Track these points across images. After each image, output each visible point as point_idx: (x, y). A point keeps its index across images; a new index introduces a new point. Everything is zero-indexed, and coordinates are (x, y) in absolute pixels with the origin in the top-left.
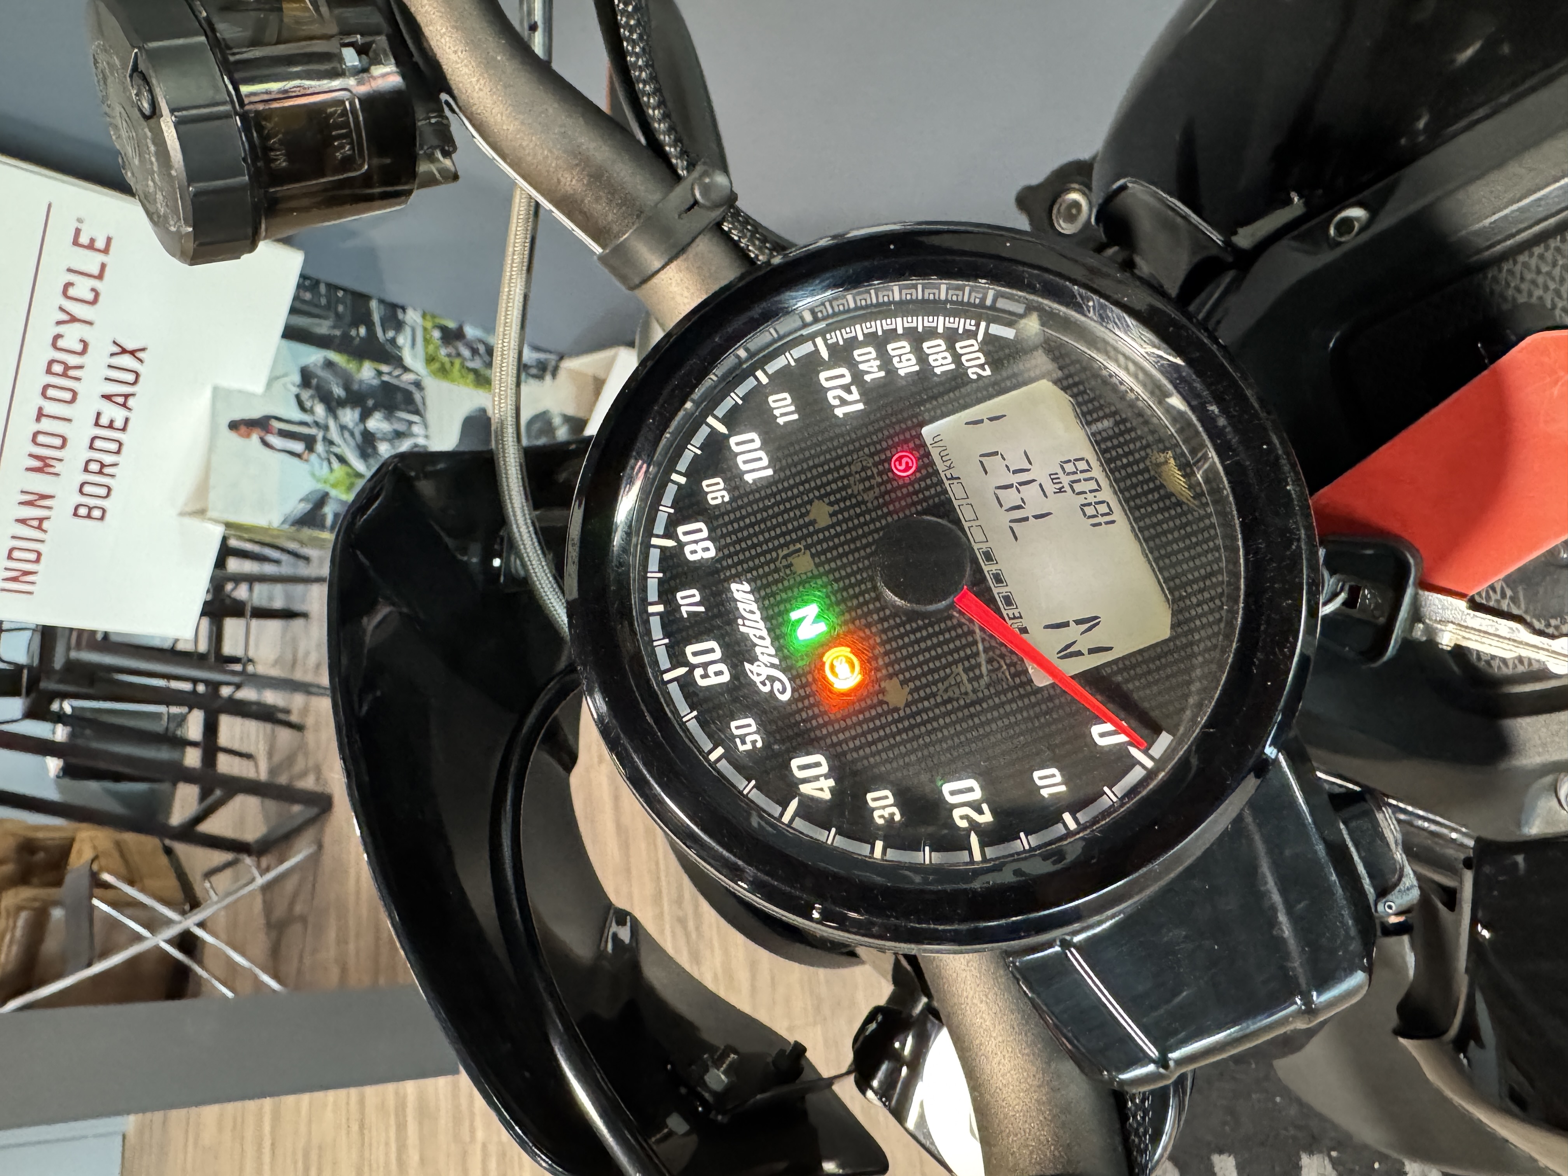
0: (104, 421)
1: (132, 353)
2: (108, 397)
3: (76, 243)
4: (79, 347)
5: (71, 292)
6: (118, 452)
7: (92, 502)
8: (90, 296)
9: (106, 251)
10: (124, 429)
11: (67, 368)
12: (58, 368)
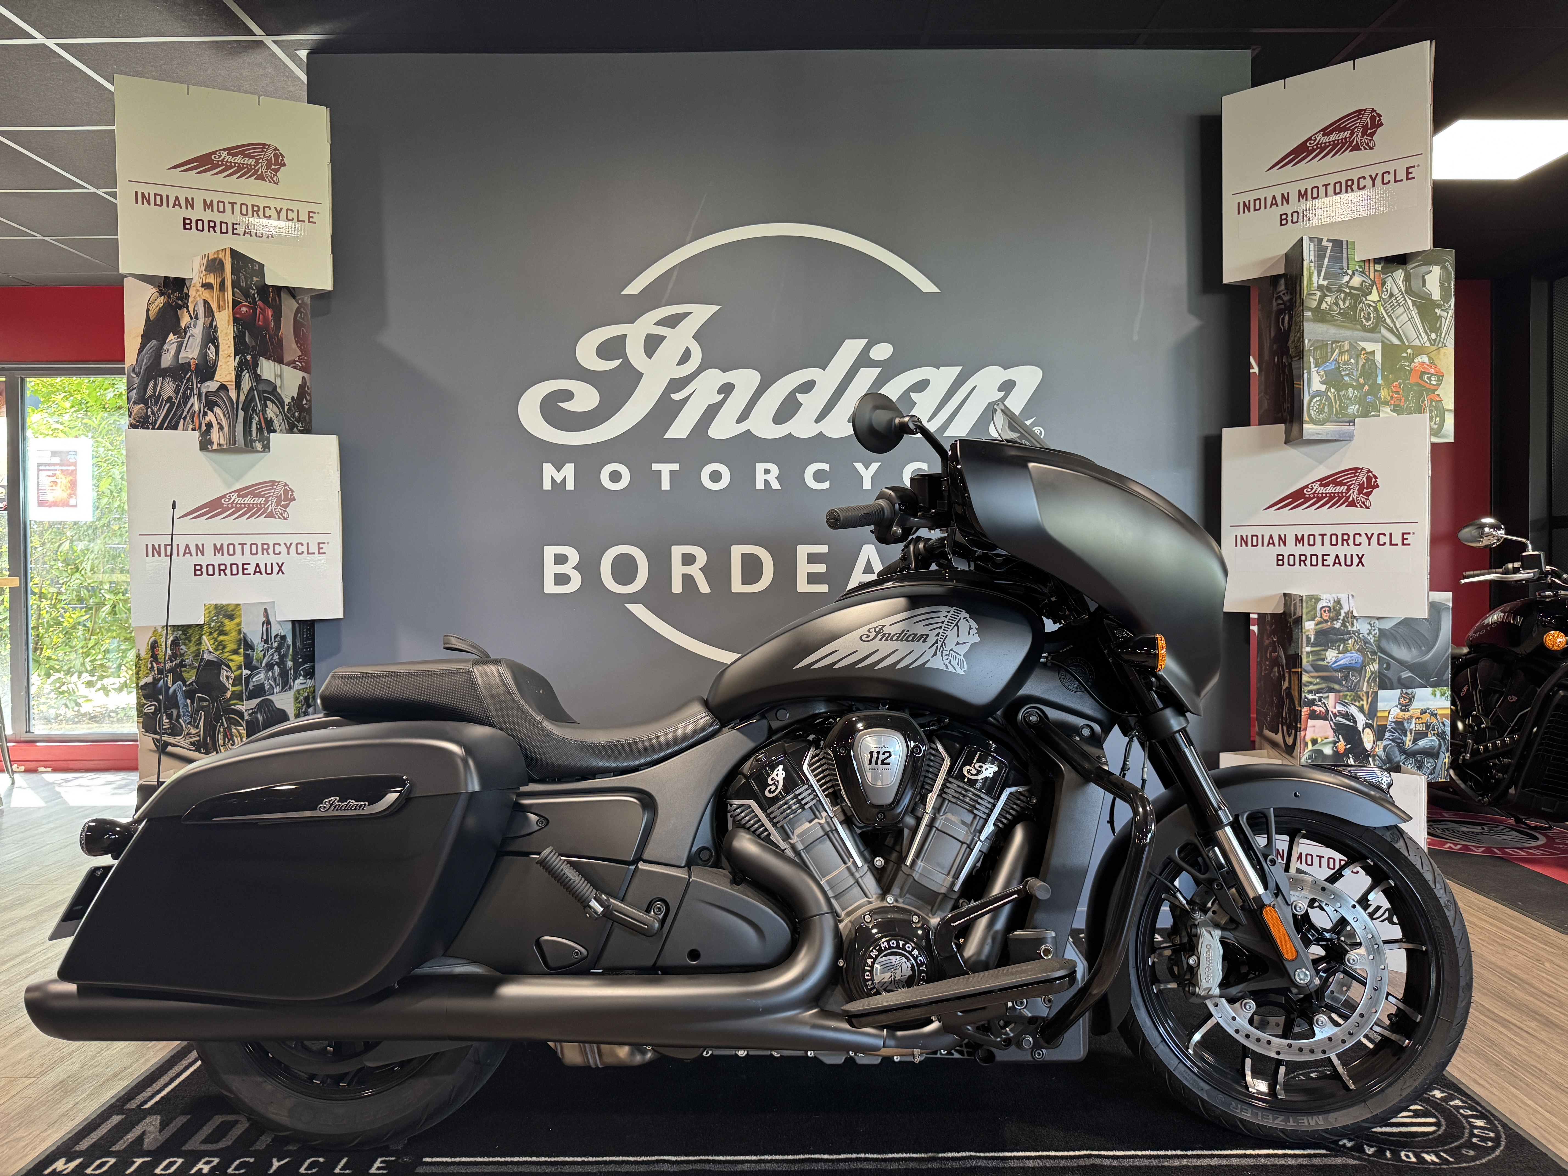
0: (246, 567)
1: (280, 570)
2: (257, 565)
3: (319, 544)
4: (277, 552)
5: (299, 546)
6: (232, 574)
7: (204, 570)
8: (299, 551)
9: (319, 553)
10: (244, 574)
11: (267, 550)
12: (265, 547)
